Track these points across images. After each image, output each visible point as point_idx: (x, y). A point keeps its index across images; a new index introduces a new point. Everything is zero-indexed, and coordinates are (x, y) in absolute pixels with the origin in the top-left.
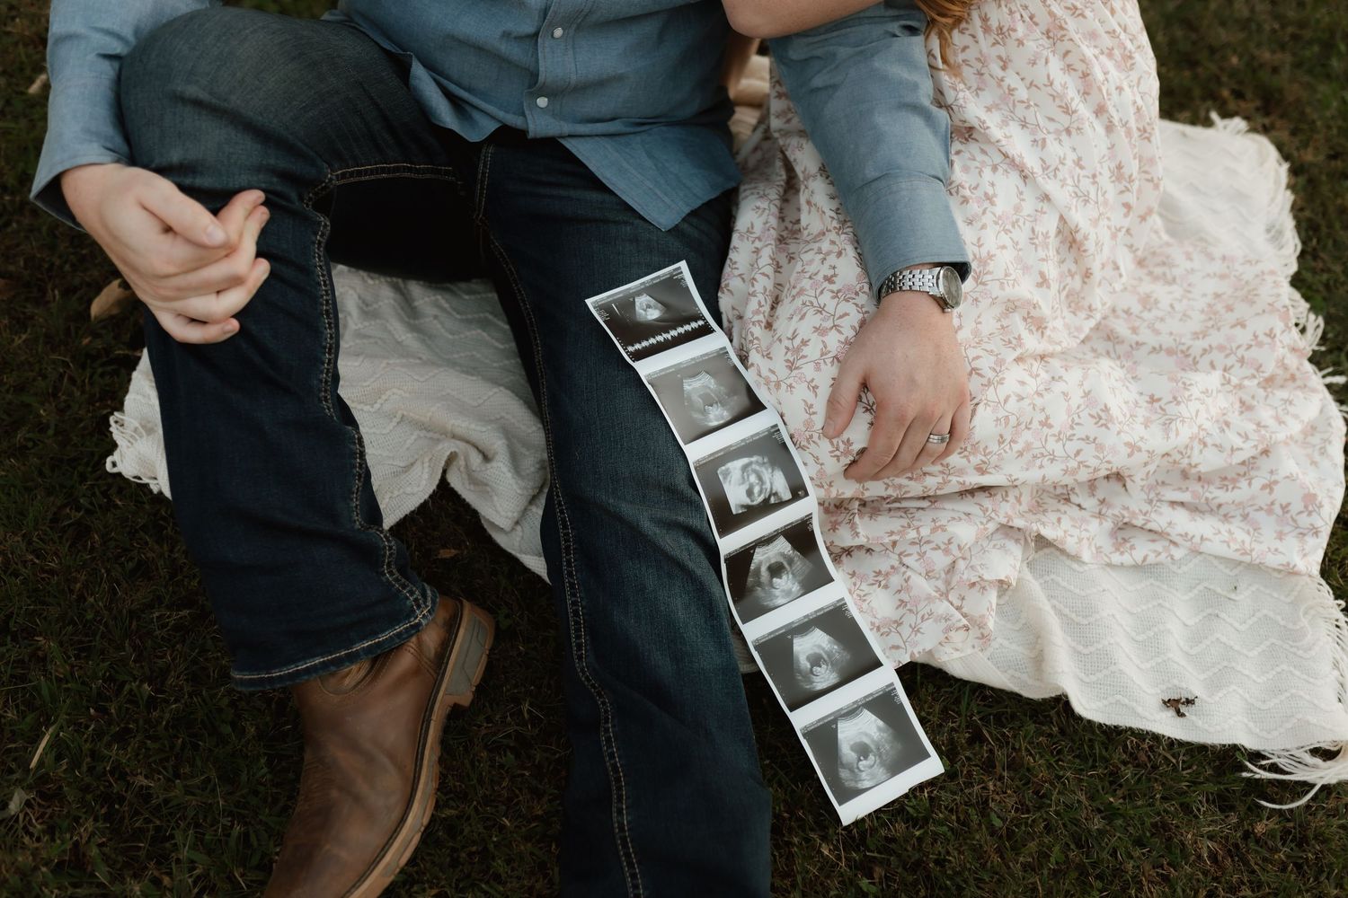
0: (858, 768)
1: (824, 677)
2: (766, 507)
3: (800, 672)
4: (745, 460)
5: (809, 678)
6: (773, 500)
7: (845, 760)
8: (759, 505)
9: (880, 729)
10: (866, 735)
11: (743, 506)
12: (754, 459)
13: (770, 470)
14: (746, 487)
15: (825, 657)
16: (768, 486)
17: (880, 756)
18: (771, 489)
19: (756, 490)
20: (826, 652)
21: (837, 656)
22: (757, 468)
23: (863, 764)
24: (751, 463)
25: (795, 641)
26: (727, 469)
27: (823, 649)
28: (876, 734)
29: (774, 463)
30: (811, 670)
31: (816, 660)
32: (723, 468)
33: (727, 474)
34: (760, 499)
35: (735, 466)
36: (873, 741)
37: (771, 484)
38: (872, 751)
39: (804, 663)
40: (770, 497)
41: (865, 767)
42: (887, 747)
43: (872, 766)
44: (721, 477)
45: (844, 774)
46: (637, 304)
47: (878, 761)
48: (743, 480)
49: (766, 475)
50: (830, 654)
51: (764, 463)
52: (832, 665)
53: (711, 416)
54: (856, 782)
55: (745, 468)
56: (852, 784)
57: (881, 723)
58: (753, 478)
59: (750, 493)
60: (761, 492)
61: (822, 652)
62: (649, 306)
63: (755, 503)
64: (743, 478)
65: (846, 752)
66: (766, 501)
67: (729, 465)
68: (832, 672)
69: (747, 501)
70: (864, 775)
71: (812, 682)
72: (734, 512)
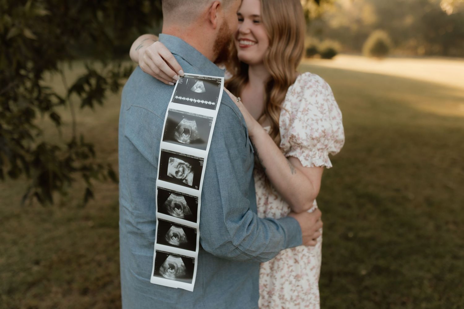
0: (167, 270)
1: (174, 241)
2: (180, 182)
3: (168, 235)
4: (182, 162)
5: (170, 238)
6: (184, 181)
7: (164, 266)
8: (178, 179)
9: (182, 265)
10: (176, 264)
11: (172, 175)
12: (186, 163)
13: (189, 171)
14: (177, 170)
15: (179, 237)
16: (185, 175)
17: (177, 272)
18: (186, 177)
19: (180, 174)
20: (180, 236)
21: (183, 239)
22: (185, 167)
23: (170, 270)
24: (184, 164)
25: (172, 227)
26: (174, 160)
27: (180, 235)
28: (179, 266)
29: (192, 170)
30: (172, 237)
31: (175, 235)
32: (172, 158)
33: (172, 161)
34: (180, 178)
35: (177, 161)
36: (177, 267)
37: (187, 176)
38: (175, 269)
39: (171, 233)
40: (184, 179)
41: (169, 271)
42: (181, 271)
43: (171, 273)
44: (169, 160)
45: (161, 269)
46: (196, 84)
47: (175, 273)
48: (177, 167)
49: (187, 171)
50: (181, 237)
51: (189, 167)
52: (180, 240)
53: (182, 138)
54: (164, 274)
55: (180, 164)
56: (162, 273)
57: (183, 264)
58: (181, 169)
59: (177, 172)
60: (181, 175)
61: (179, 235)
62: (200, 87)
63: (177, 177)
64: (178, 166)
65: (167, 264)
66: (182, 180)
67: (175, 159)
68: (178, 242)
69: (175, 175)
70: (167, 273)
71: (170, 240)
72: (168, 175)
